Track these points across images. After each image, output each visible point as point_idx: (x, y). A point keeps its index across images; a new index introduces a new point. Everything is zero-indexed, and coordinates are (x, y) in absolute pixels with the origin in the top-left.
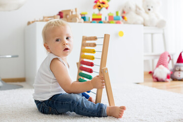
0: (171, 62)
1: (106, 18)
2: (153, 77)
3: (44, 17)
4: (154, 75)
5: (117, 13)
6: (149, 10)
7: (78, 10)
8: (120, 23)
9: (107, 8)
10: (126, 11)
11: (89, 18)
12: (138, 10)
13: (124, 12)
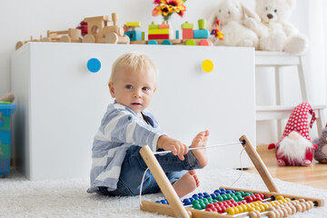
0: (315, 124)
1: (177, 32)
2: (277, 157)
3: (49, 33)
4: (280, 151)
5: (200, 22)
6: (270, 16)
7: (117, 17)
8: (207, 44)
9: (180, 13)
10: (221, 19)
11: (143, 34)
12: (246, 16)
13: (217, 22)
